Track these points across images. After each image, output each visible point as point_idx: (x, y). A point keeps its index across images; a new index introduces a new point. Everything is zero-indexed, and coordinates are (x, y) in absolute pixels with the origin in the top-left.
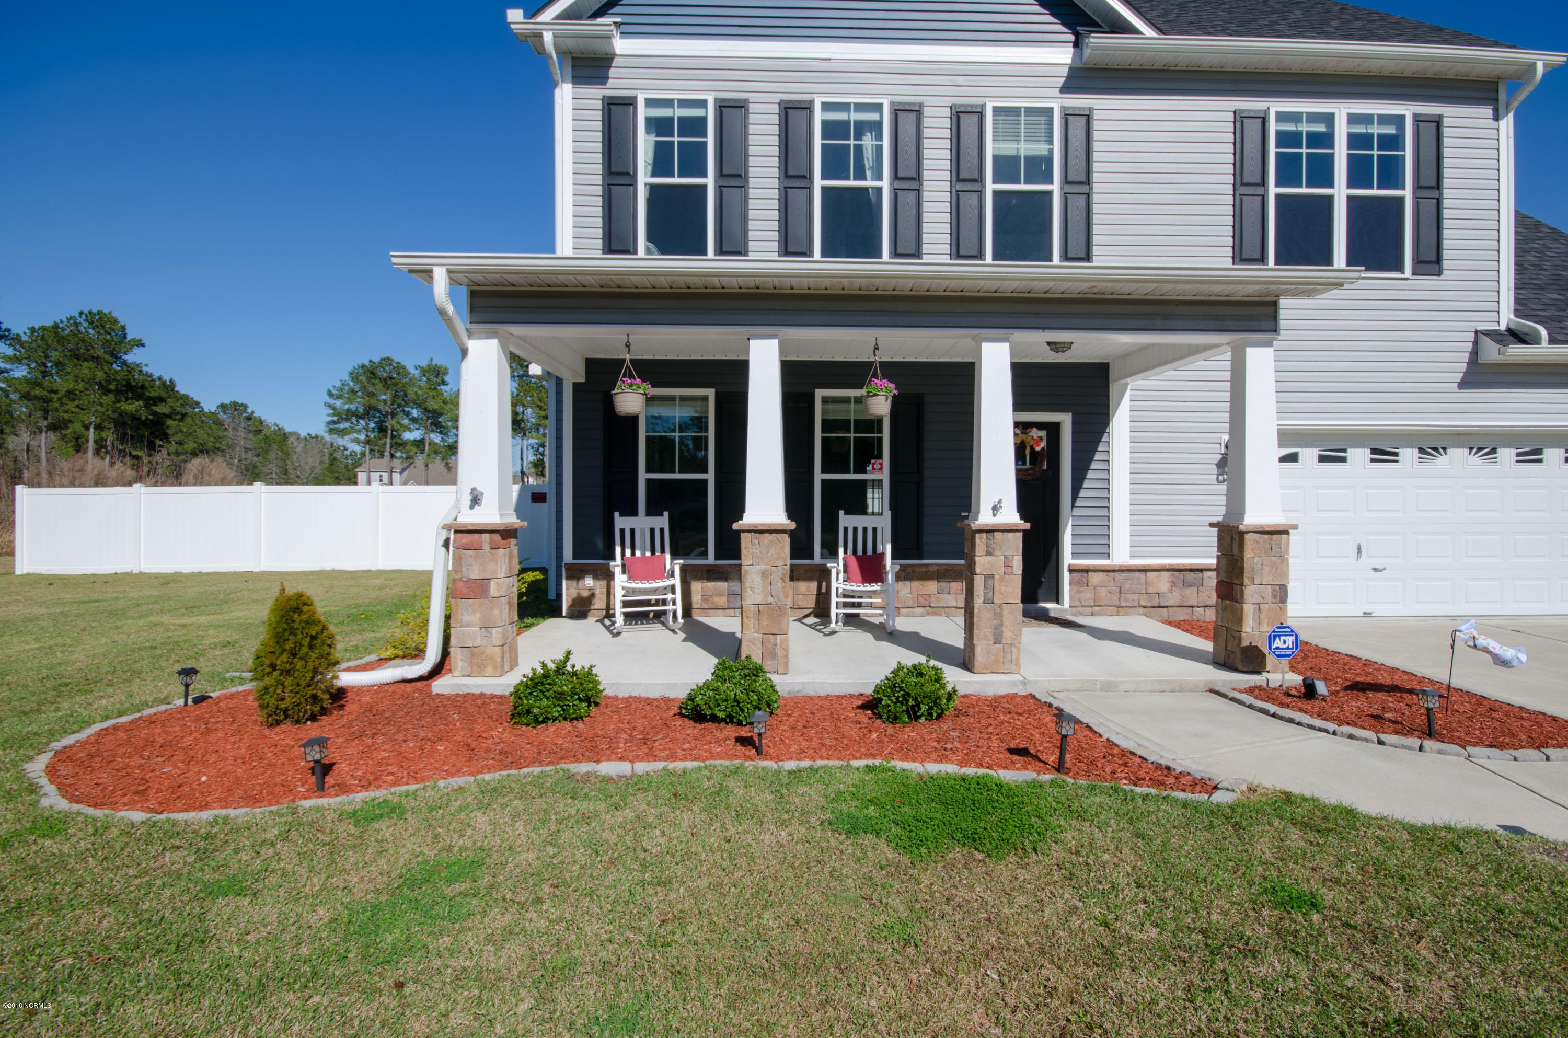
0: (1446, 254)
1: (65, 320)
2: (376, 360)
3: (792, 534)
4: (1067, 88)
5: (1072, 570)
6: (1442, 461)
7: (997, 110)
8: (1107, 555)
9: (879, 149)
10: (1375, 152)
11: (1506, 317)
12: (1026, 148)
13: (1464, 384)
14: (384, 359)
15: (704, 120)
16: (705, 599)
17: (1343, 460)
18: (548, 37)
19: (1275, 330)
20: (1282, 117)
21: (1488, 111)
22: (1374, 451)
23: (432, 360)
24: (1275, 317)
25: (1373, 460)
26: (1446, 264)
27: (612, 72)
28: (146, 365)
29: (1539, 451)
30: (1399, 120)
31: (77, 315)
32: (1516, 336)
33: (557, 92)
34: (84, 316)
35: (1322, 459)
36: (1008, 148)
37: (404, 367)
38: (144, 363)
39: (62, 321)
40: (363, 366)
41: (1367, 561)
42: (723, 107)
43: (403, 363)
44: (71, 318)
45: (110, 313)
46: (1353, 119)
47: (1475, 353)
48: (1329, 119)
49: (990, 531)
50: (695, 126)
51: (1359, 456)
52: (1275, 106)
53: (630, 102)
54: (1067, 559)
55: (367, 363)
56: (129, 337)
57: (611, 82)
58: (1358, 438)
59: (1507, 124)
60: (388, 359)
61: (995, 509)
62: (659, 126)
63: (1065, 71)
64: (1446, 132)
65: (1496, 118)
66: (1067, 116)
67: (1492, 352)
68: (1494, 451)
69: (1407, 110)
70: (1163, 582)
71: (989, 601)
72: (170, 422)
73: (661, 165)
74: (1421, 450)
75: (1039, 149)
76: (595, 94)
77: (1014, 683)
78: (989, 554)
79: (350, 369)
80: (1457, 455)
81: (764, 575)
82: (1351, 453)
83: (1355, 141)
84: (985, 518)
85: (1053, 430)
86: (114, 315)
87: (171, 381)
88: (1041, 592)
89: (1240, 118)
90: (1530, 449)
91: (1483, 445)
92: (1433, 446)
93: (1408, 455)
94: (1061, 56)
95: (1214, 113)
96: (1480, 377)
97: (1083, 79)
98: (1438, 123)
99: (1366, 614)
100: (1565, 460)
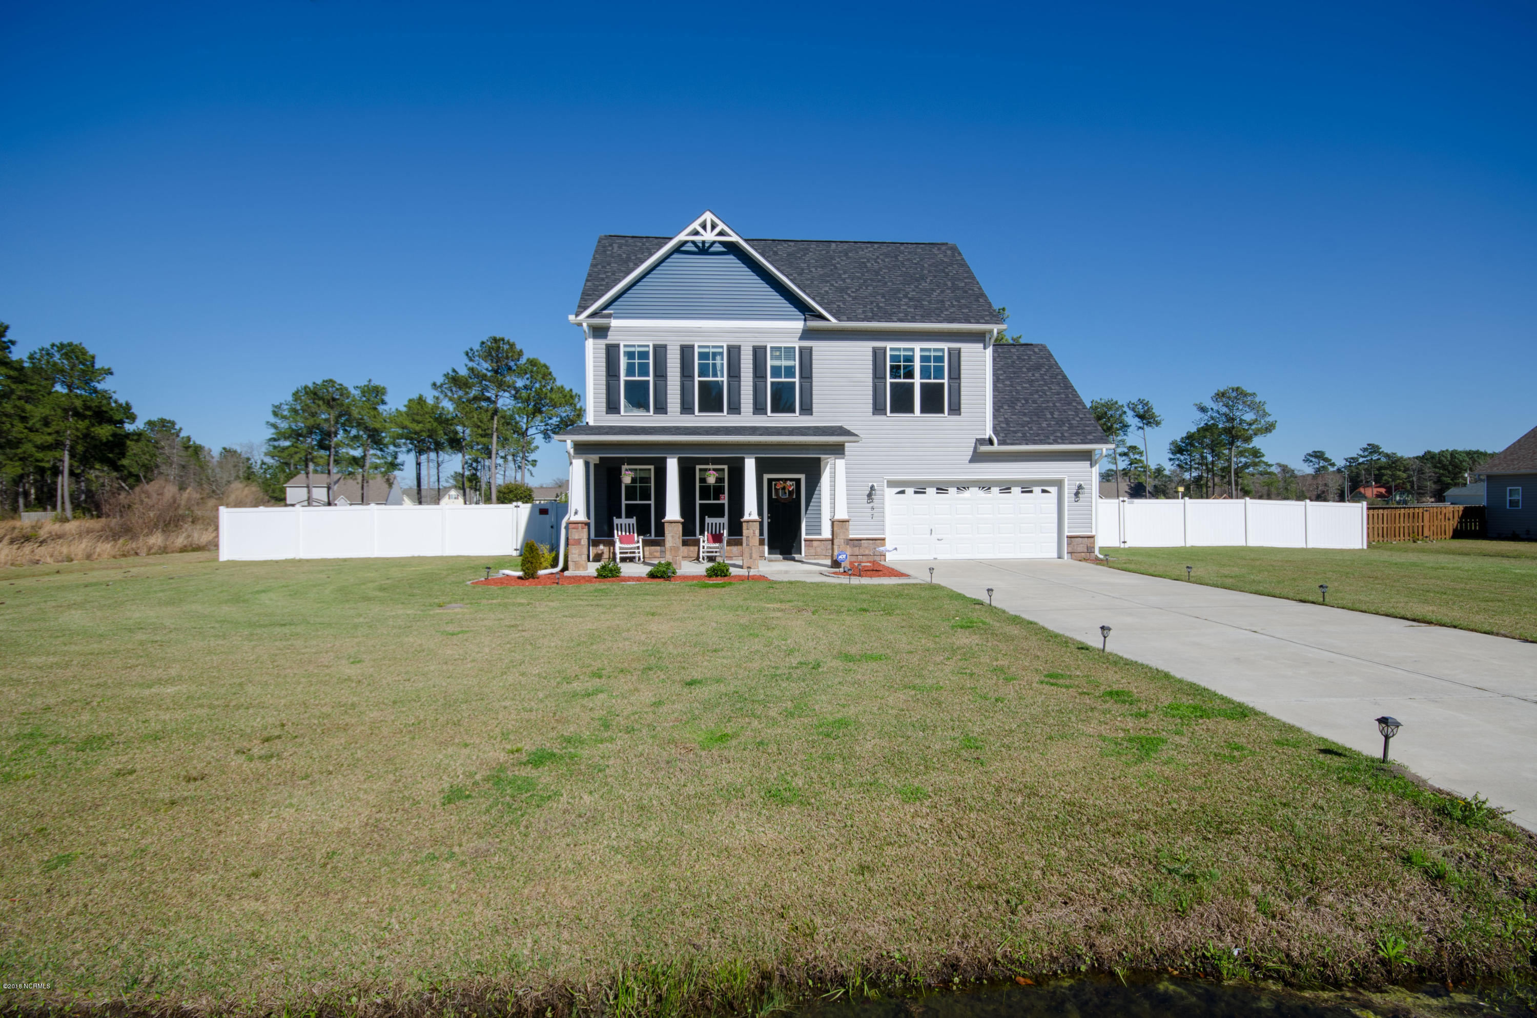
0: (962, 406)
1: (38, 351)
2: (319, 382)
3: (683, 523)
4: (801, 338)
5: (805, 541)
6: (967, 494)
7: (772, 348)
8: (820, 534)
9: (722, 364)
10: (932, 364)
11: (989, 433)
12: (784, 363)
13: (971, 461)
14: (327, 381)
15: (648, 352)
16: (650, 554)
17: (924, 493)
18: (585, 325)
19: (844, 454)
20: (892, 349)
21: (982, 345)
22: (938, 489)
23: (370, 381)
24: (843, 449)
25: (937, 493)
26: (962, 410)
27: (610, 333)
28: (114, 392)
29: (1009, 488)
30: (942, 350)
31: (49, 347)
32: (991, 442)
33: (586, 342)
34: (55, 348)
35: (916, 492)
36: (777, 363)
37: (346, 389)
38: (113, 390)
39: (35, 353)
40: (306, 387)
41: (934, 536)
42: (656, 347)
43: (345, 385)
44: (43, 349)
45: (81, 344)
46: (922, 350)
47: (975, 448)
48: (912, 350)
49: (748, 522)
50: (644, 355)
51: (931, 491)
52: (889, 345)
53: (618, 346)
54: (804, 536)
55: (311, 385)
56: (98, 366)
57: (609, 337)
58: (931, 484)
59: (989, 351)
60: (331, 381)
61: (750, 514)
62: (630, 355)
63: (801, 331)
64: (962, 355)
65: (985, 348)
66: (801, 349)
67: (980, 448)
68: (989, 488)
69: (945, 346)
71: (748, 545)
72: (129, 443)
73: (630, 371)
74: (958, 488)
75: (790, 363)
76: (602, 343)
78: (747, 529)
79: (294, 390)
80: (974, 490)
81: (673, 537)
82: (928, 490)
83: (924, 359)
84: (746, 517)
85: (798, 481)
86: (84, 345)
87: (127, 404)
88: (793, 551)
89: (875, 351)
90: (1006, 487)
91: (985, 486)
92: (962, 486)
93: (953, 491)
94: (799, 325)
95: (865, 348)
96: (977, 457)
97: (807, 334)
98: (959, 351)
99: (935, 559)
100: (1023, 492)
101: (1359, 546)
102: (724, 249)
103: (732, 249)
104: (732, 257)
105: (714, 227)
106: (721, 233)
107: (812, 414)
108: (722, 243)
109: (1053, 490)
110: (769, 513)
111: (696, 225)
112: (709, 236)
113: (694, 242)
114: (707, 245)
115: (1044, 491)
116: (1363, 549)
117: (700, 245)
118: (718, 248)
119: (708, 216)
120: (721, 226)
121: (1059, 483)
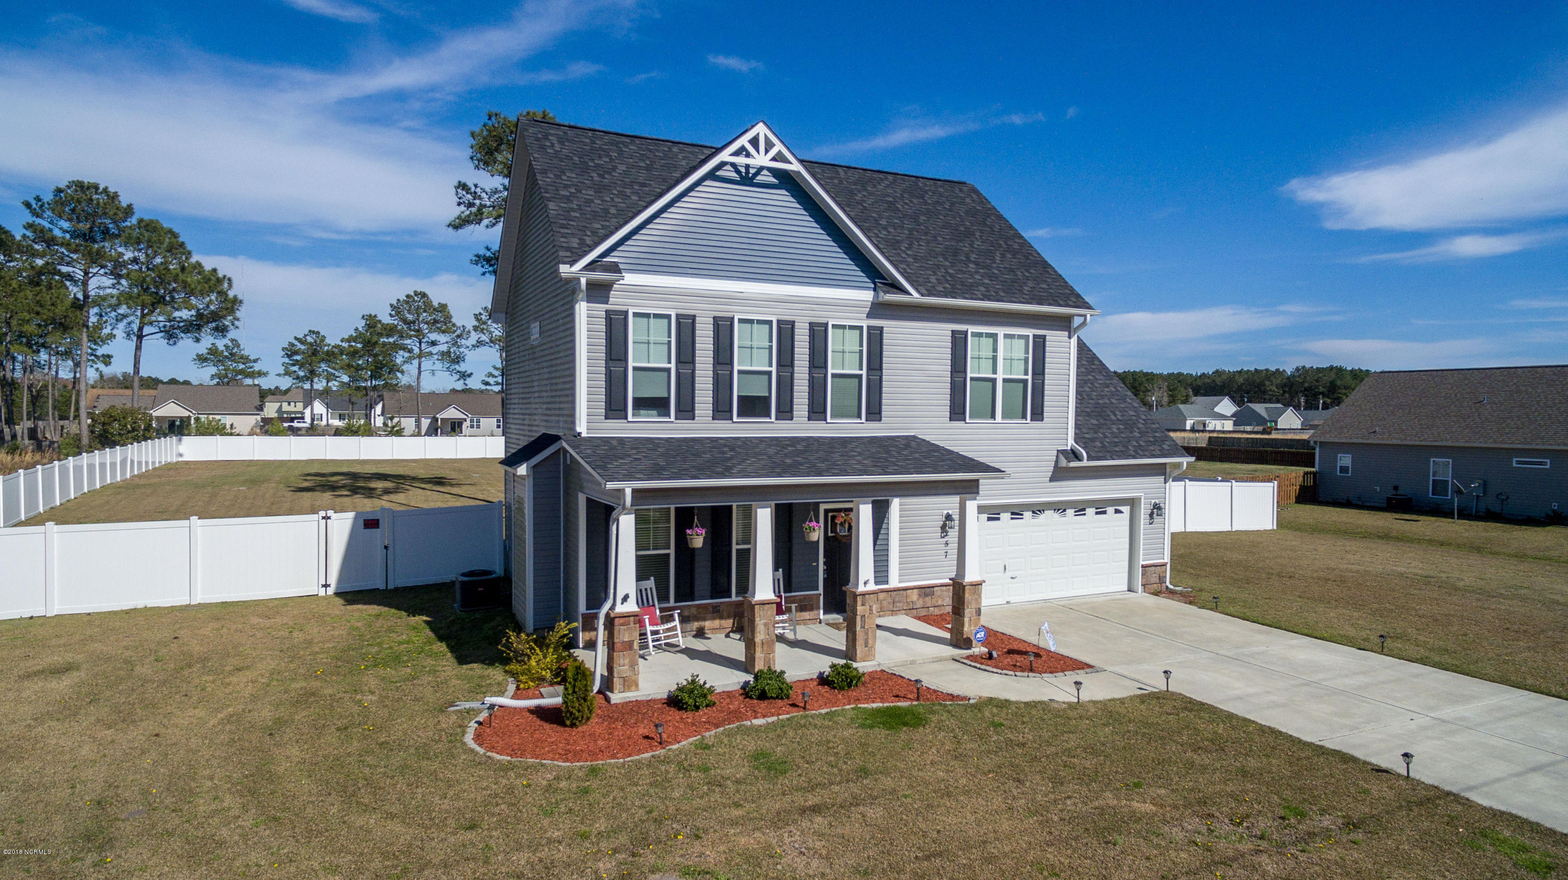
0: (1046, 410)
4: (869, 316)
6: (1043, 517)
7: (834, 326)
8: (887, 582)
9: (770, 347)
10: (1016, 355)
11: (1070, 445)
13: (1052, 479)
15: (669, 326)
17: (998, 519)
18: (581, 280)
19: (978, 493)
20: (973, 334)
21: (1066, 334)
22: (1013, 513)
24: (978, 487)
25: (1012, 519)
26: (1046, 415)
27: (614, 295)
29: (1084, 510)
30: (1027, 338)
32: (1074, 454)
33: (577, 306)
35: (989, 519)
41: (1009, 574)
42: (681, 319)
46: (1005, 336)
47: (1057, 462)
48: (995, 336)
49: (863, 594)
51: (1006, 516)
52: (971, 329)
53: (624, 314)
57: (612, 301)
58: (1005, 507)
59: (1074, 342)
61: (865, 583)
63: (869, 305)
64: (1047, 344)
65: (1069, 338)
66: (870, 330)
67: (1063, 462)
68: (1064, 510)
69: (1030, 333)
70: (914, 596)
71: (863, 627)
74: (1033, 512)
76: (600, 308)
77: (875, 666)
78: (863, 605)
80: (1049, 513)
82: (1002, 516)
84: (861, 588)
89: (954, 335)
90: (1080, 508)
91: (1060, 508)
92: (1038, 509)
93: (1028, 515)
94: (867, 296)
95: (942, 331)
96: (1059, 474)
97: (878, 309)
98: (1044, 338)
99: (1008, 602)
100: (1097, 513)
101: (1269, 527)
102: (773, 180)
103: (786, 180)
104: (784, 192)
105: (769, 145)
106: (779, 158)
107: (880, 420)
108: (774, 172)
109: (1126, 509)
110: (824, 557)
111: (744, 141)
112: (761, 159)
113: (734, 165)
114: (752, 171)
115: (1117, 511)
116: (1273, 530)
117: (743, 170)
118: (765, 177)
119: (761, 130)
120: (778, 147)
121: (1132, 503)
